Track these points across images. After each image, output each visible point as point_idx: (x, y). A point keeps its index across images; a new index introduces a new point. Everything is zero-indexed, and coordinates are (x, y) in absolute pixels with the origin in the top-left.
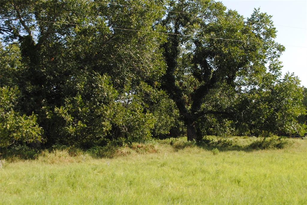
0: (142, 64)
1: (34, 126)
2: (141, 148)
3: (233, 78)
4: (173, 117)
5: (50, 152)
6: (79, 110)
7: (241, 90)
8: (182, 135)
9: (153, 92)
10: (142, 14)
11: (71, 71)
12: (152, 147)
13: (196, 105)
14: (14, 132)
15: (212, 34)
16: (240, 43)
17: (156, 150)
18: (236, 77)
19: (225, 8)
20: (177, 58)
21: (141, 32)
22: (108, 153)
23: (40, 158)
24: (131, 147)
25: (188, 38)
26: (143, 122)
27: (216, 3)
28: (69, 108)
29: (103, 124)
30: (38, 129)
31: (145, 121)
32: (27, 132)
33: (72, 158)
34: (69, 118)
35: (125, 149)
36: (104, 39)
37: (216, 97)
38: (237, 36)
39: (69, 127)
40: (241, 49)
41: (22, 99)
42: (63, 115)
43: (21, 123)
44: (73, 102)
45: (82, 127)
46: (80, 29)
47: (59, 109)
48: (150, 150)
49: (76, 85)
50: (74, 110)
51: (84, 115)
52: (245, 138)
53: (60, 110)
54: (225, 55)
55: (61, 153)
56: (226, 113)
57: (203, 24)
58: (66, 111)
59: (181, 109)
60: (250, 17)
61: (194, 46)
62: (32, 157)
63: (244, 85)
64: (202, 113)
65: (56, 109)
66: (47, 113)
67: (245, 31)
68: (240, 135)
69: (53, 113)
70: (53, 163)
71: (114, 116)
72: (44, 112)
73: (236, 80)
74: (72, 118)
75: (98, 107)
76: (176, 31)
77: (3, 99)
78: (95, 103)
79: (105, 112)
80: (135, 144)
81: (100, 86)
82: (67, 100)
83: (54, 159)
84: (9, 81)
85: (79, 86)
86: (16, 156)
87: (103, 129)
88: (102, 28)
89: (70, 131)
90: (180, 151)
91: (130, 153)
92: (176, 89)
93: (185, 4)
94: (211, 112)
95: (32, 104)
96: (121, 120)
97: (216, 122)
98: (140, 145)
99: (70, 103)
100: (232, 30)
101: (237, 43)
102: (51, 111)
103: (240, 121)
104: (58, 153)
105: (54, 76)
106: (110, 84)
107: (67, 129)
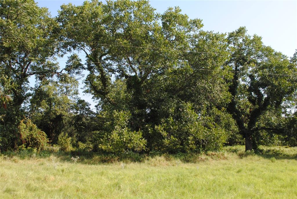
0: (213, 94)
1: (142, 139)
2: (215, 156)
3: (280, 103)
4: (231, 131)
5: (152, 158)
6: (171, 128)
7: (287, 111)
8: (235, 144)
9: (222, 114)
10: (215, 58)
11: (164, 100)
12: (223, 155)
13: (252, 123)
14: (128, 143)
15: (265, 70)
16: (287, 77)
17: (226, 157)
18: (283, 101)
19: (273, 51)
20: (237, 88)
21: (215, 72)
22: (192, 159)
23: (146, 161)
24: (207, 155)
25: (244, 74)
26: (218, 138)
27: (267, 47)
28: (164, 126)
29: (189, 139)
30: (144, 141)
31: (219, 138)
32: (137, 143)
33: (168, 162)
34: (165, 134)
35: (203, 156)
36: (186, 76)
37: (265, 117)
38: (285, 71)
39: (165, 140)
40: (288, 81)
41: (131, 119)
42: (161, 132)
43: (133, 137)
44: (167, 122)
45: (174, 140)
46: (172, 70)
47: (158, 126)
48: (222, 157)
49: (169, 110)
50: (168, 128)
51: (174, 131)
52: (286, 148)
53: (159, 128)
54: (276, 86)
55: (160, 158)
56: (276, 129)
57: (256, 63)
58: (162, 129)
59: (240, 126)
60: (292, 56)
61: (248, 79)
62: (139, 161)
63: (289, 107)
64: (257, 129)
65: (156, 127)
66: (149, 129)
67: (290, 67)
68: (284, 145)
69: (153, 129)
70: (155, 165)
71: (197, 133)
72: (147, 129)
73: (283, 104)
74: (166, 134)
75: (184, 126)
76: (236, 68)
77: (121, 119)
78: (181, 123)
79: (190, 130)
80: (210, 152)
81: (185, 111)
82: (162, 120)
83: (156, 162)
84: (123, 107)
85: (171, 110)
86: (128, 159)
87: (189, 142)
88: (187, 69)
89: (166, 143)
90: (244, 158)
91: (207, 159)
92: (237, 112)
93: (242, 49)
94: (263, 128)
95: (138, 122)
96: (202, 136)
97: (266, 136)
98: (214, 153)
99: (164, 123)
100: (280, 67)
101: (285, 76)
102: (152, 128)
103: (290, 136)
104: (158, 158)
105: (152, 103)
106: (192, 109)
107: (163, 141)
